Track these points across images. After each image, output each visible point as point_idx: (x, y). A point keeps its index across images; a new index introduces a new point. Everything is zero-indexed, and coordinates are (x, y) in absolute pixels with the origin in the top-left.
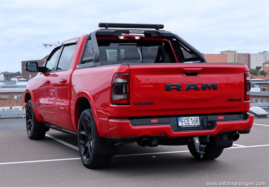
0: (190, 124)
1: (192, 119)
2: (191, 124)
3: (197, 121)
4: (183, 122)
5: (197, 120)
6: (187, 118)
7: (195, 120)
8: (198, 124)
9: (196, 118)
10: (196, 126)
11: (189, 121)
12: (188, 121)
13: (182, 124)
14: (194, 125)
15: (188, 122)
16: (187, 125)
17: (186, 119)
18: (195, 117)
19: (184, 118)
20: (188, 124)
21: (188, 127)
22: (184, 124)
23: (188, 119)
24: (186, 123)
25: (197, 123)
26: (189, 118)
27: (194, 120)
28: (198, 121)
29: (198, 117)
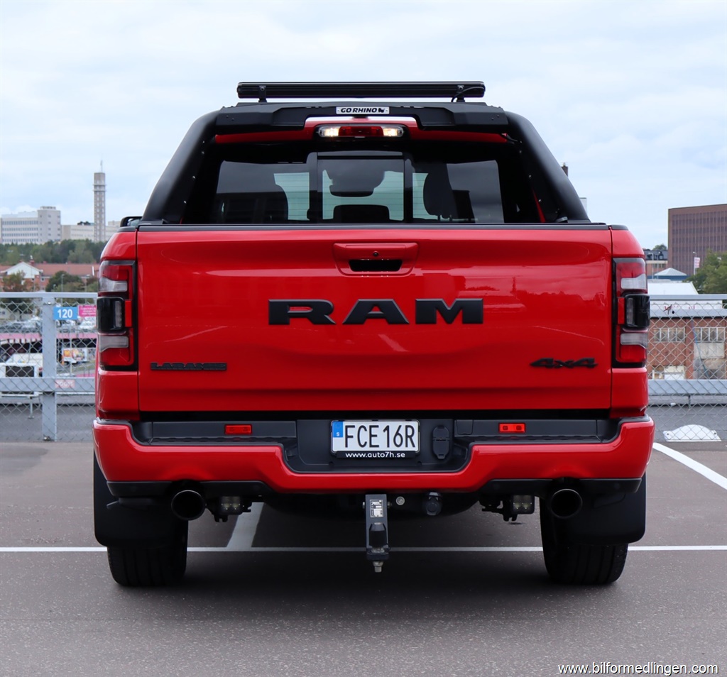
0: (378, 446)
1: (387, 429)
2: (383, 447)
3: (407, 436)
4: (352, 437)
5: (410, 433)
6: (367, 424)
7: (402, 432)
8: (410, 448)
9: (407, 427)
10: (403, 455)
11: (376, 436)
12: (371, 436)
13: (346, 446)
14: (395, 453)
15: (373, 438)
16: (367, 448)
17: (362, 429)
18: (404, 424)
19: (358, 424)
20: (371, 446)
21: (370, 456)
22: (353, 446)
23: (371, 427)
24: (363, 444)
25: (407, 446)
26: (377, 426)
27: (397, 434)
28: (411, 437)
29: (415, 424)
